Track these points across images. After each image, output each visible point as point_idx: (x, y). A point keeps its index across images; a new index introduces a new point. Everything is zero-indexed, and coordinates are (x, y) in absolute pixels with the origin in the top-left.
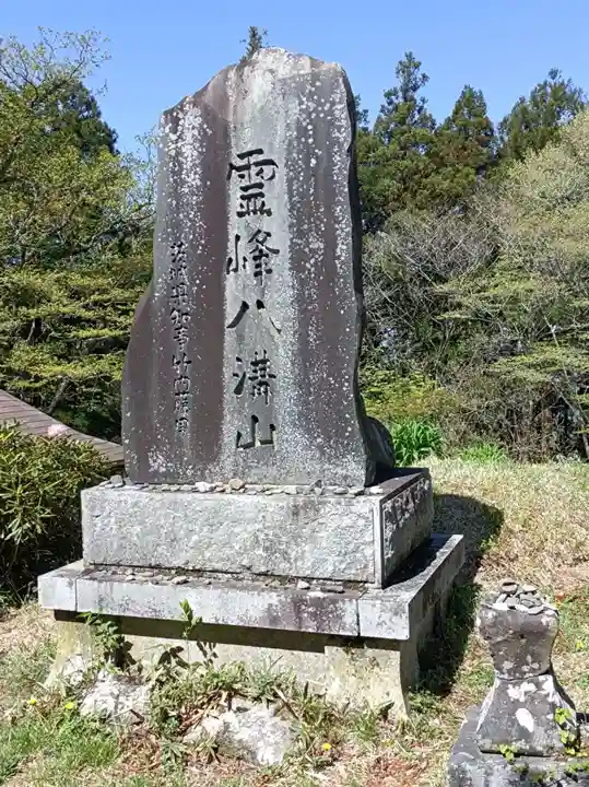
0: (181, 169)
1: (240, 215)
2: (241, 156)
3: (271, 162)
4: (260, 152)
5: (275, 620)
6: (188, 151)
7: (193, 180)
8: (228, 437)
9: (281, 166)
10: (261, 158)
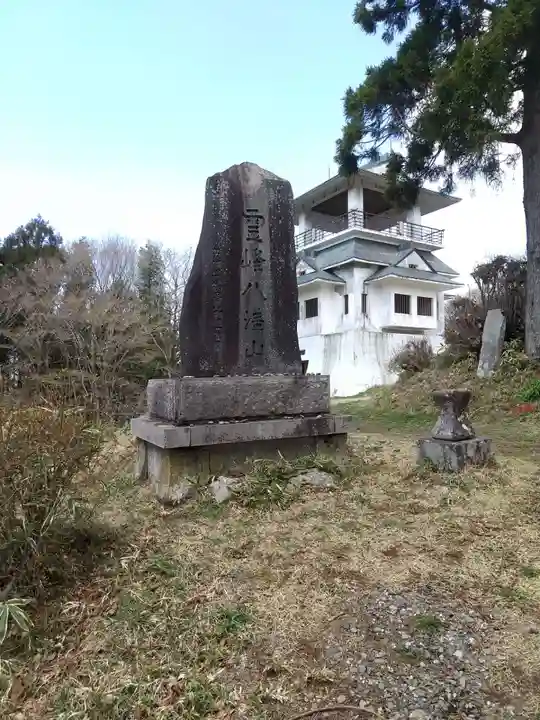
0: (218, 210)
1: (248, 239)
2: (248, 211)
3: (261, 217)
4: (257, 211)
5: (300, 432)
6: (222, 201)
7: (225, 216)
8: (242, 352)
9: (266, 219)
10: (258, 214)
